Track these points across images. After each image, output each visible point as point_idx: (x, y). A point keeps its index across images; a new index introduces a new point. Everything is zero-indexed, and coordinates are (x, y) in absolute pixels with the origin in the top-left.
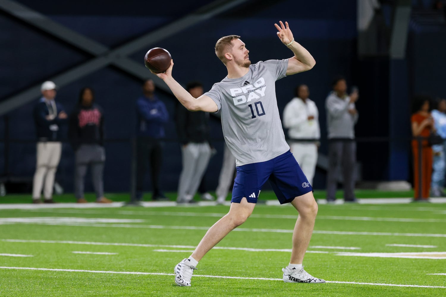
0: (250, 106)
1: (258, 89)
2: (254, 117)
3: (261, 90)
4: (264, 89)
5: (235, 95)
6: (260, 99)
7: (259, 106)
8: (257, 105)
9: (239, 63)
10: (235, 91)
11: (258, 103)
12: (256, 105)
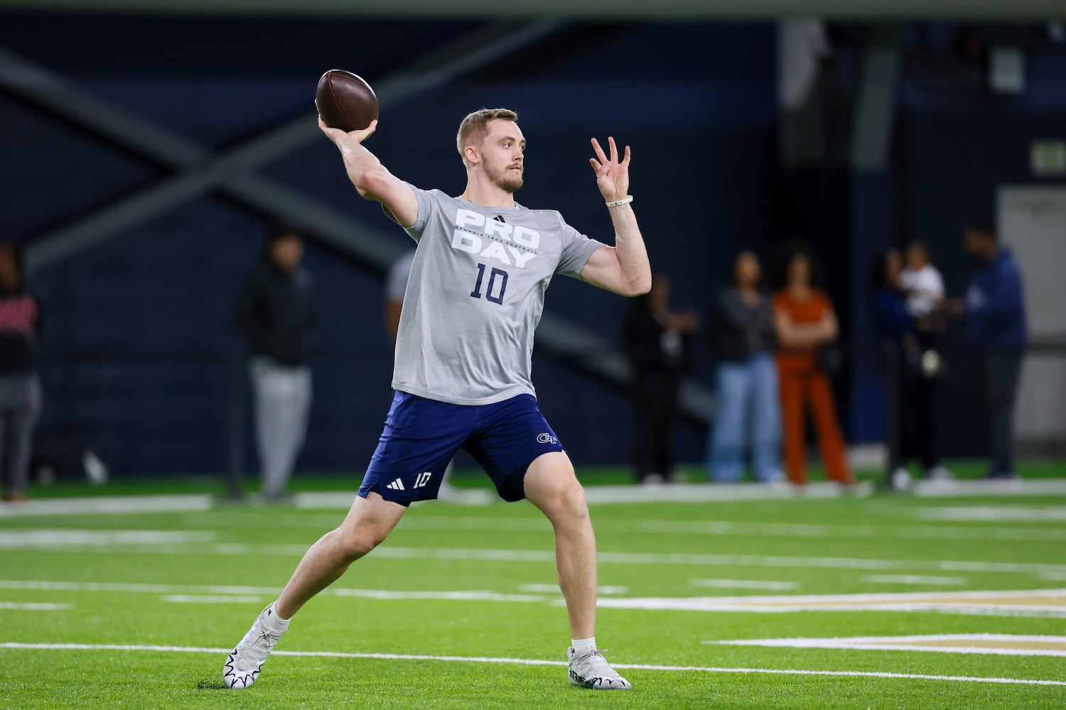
0: (482, 267)
1: (516, 246)
2: (476, 294)
3: (522, 253)
4: (529, 256)
5: (463, 226)
6: (508, 267)
7: (499, 279)
8: (496, 275)
9: (492, 177)
10: (467, 217)
11: (500, 272)
12: (493, 274)
